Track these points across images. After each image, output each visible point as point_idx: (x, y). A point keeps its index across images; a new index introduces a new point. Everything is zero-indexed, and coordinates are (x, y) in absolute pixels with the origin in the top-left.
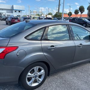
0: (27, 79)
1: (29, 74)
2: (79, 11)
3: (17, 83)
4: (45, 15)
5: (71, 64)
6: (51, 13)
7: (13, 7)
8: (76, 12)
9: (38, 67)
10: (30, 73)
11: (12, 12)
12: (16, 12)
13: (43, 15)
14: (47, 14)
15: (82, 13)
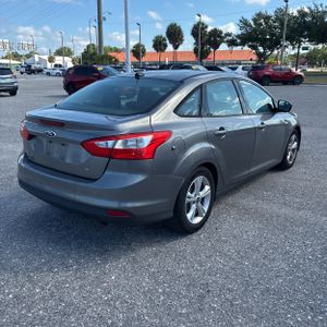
1: (189, 193)
2: (168, 42)
4: (46, 57)
6: (69, 50)
8: (159, 45)
13: (36, 58)
15: (176, 47)
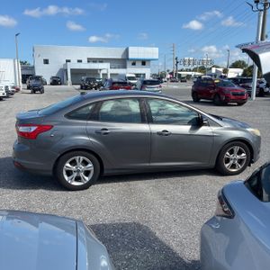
0: (64, 173)
1: (68, 165)
3: (51, 173)
5: (148, 164)
7: (127, 52)
9: (82, 158)
10: (70, 163)
11: (125, 67)
12: (134, 64)
13: (214, 70)
14: (230, 64)
